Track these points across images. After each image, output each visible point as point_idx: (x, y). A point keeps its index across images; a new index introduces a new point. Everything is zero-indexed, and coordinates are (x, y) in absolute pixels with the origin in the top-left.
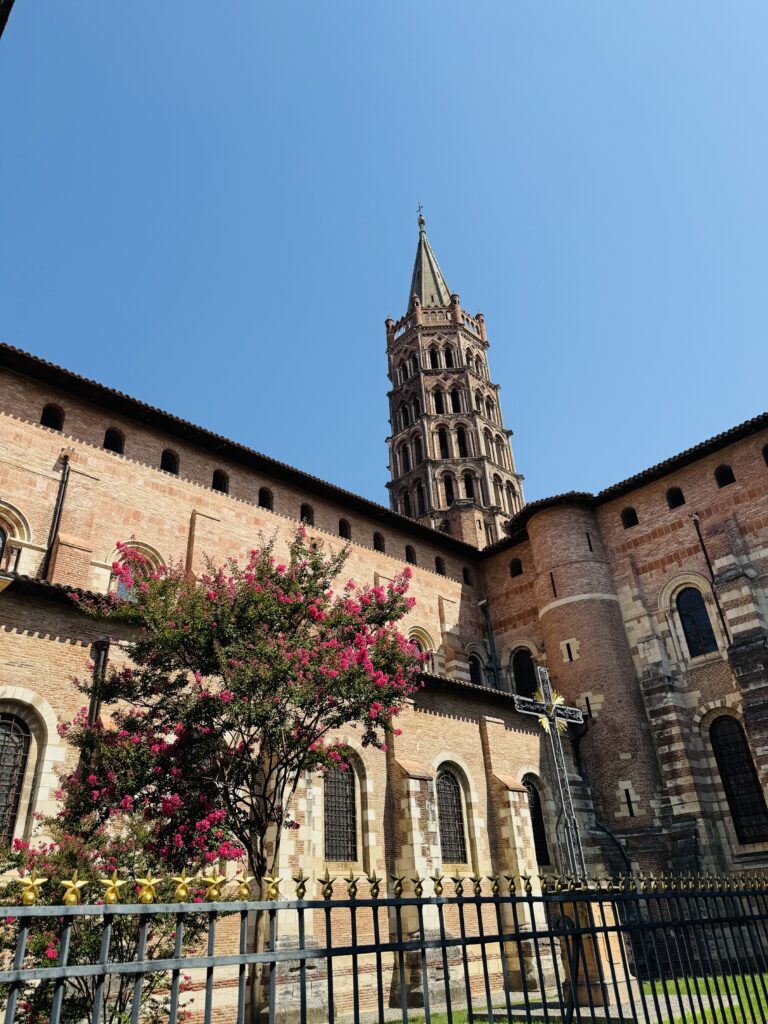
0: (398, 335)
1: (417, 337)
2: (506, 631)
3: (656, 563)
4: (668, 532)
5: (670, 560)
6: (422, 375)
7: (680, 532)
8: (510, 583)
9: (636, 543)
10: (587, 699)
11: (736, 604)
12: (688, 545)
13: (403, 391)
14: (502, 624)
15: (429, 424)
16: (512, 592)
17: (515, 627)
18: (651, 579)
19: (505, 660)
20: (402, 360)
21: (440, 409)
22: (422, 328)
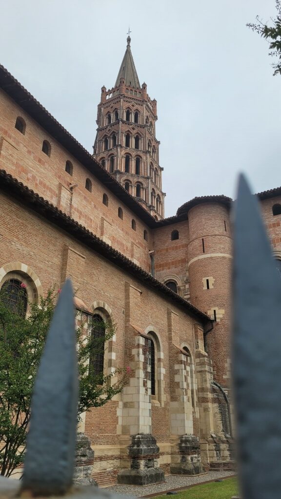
0: (108, 97)
1: (120, 101)
2: (163, 270)
4: (270, 228)
6: (121, 122)
10: (215, 311)
13: (108, 129)
14: (160, 266)
15: (121, 151)
16: (170, 249)
17: (169, 268)
20: (109, 112)
21: (127, 144)
22: (124, 97)
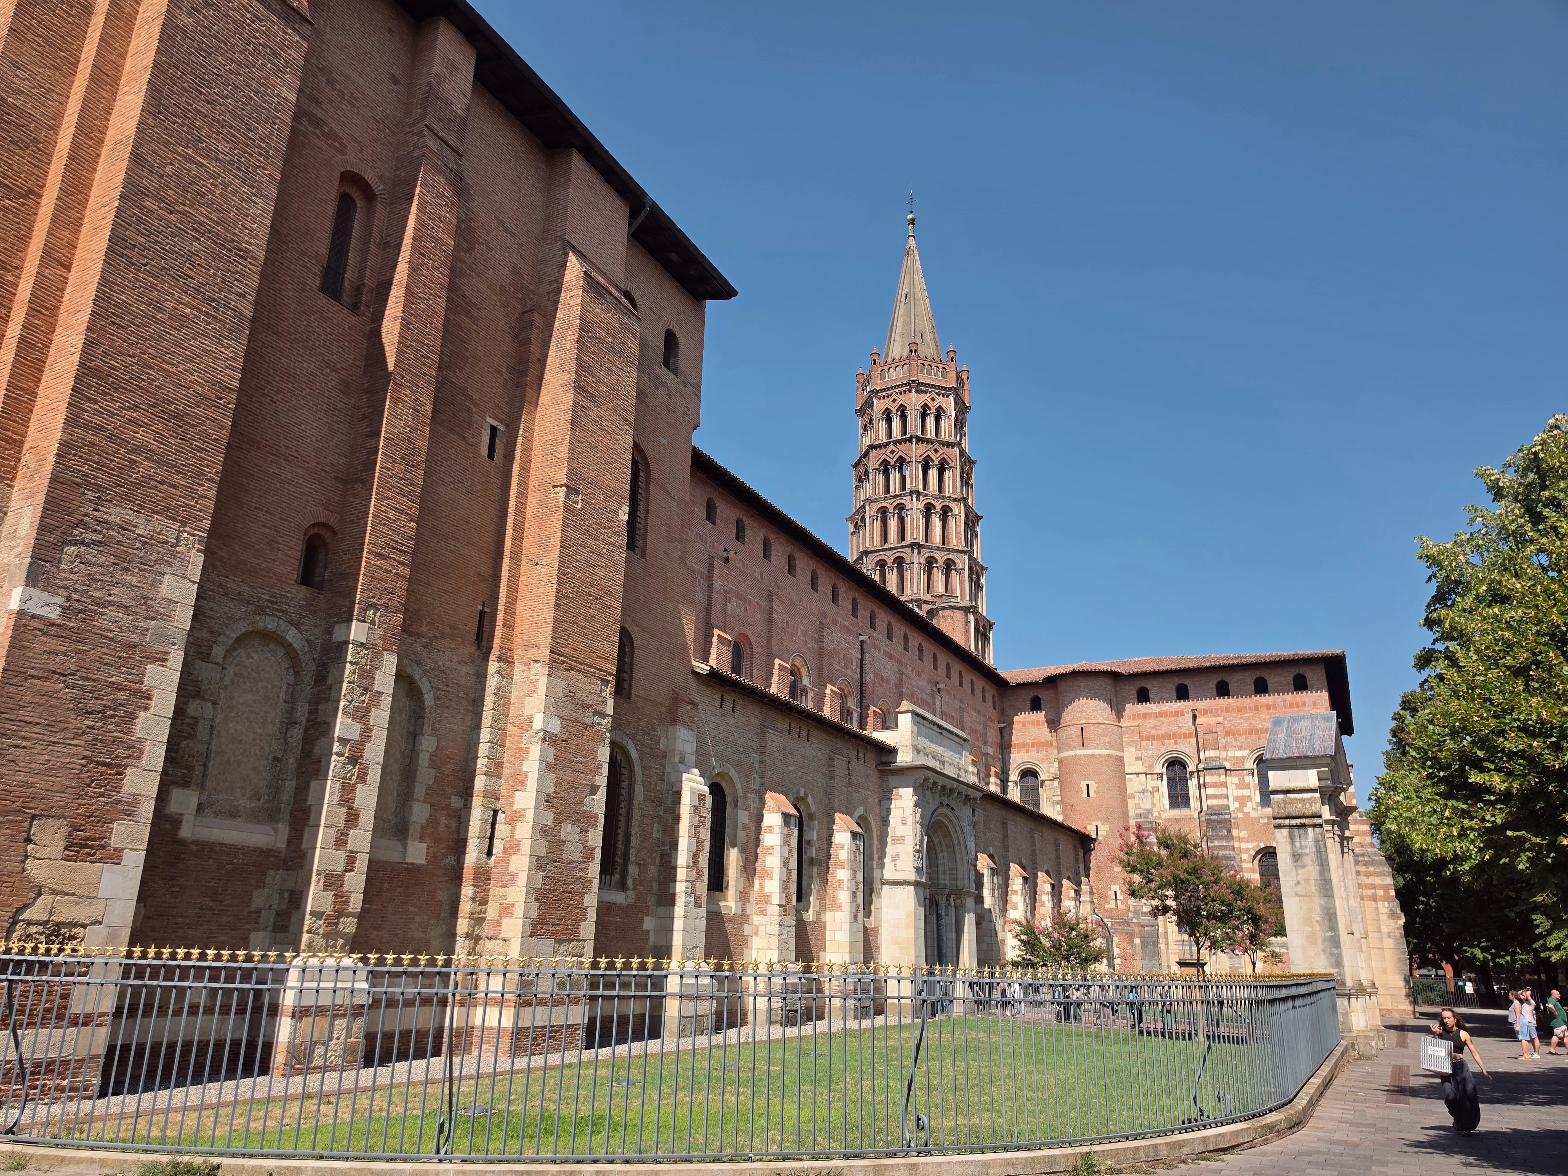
0: (884, 376)
1: (910, 391)
2: (1018, 752)
3: (1158, 736)
4: (1171, 716)
5: (1169, 737)
6: (914, 441)
7: (1180, 719)
8: (1028, 715)
9: (1145, 718)
10: (1096, 826)
11: (1214, 785)
12: (1184, 730)
14: (1014, 746)
15: (918, 501)
16: (1028, 722)
18: (1151, 747)
19: (1015, 777)
22: (918, 383)
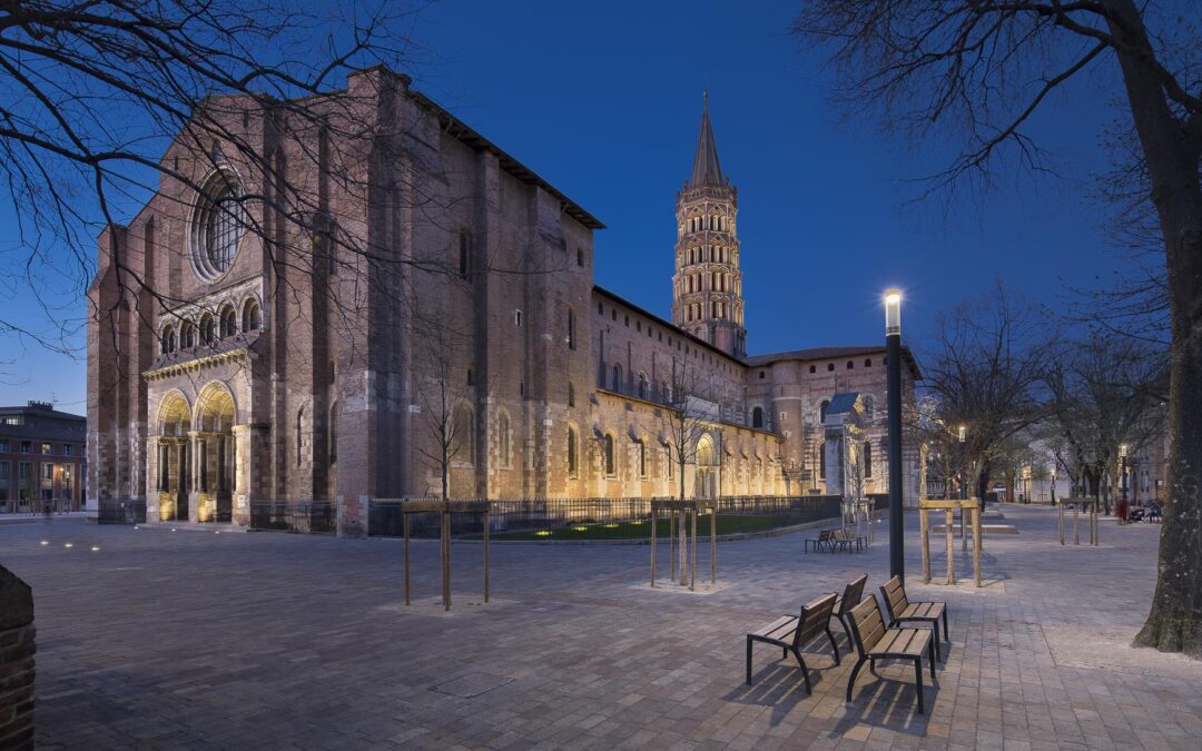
2: (753, 399)
3: (818, 389)
4: (825, 379)
5: (823, 389)
6: (706, 234)
7: (829, 380)
8: (758, 380)
9: (813, 380)
12: (831, 386)
13: (694, 239)
14: (751, 396)
16: (758, 385)
17: (757, 399)
18: (815, 394)
19: (751, 410)
20: (693, 216)
